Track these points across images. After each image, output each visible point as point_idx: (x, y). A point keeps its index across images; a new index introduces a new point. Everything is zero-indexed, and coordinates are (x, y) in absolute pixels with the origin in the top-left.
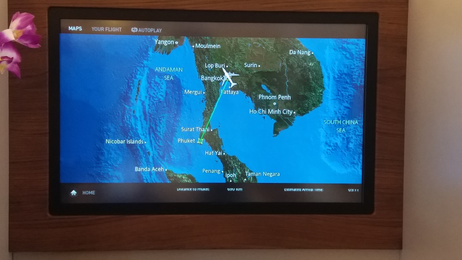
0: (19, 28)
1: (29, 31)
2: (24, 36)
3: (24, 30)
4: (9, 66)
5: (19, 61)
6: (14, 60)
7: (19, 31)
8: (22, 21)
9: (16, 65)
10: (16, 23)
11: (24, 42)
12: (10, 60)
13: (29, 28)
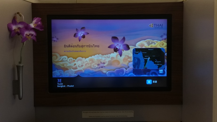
0: (36, 23)
1: (39, 24)
2: (38, 26)
3: (38, 24)
4: (32, 37)
5: (36, 35)
6: (34, 35)
7: (36, 24)
8: (37, 20)
9: (35, 37)
10: (34, 21)
11: (38, 28)
12: (32, 35)
13: (39, 23)
